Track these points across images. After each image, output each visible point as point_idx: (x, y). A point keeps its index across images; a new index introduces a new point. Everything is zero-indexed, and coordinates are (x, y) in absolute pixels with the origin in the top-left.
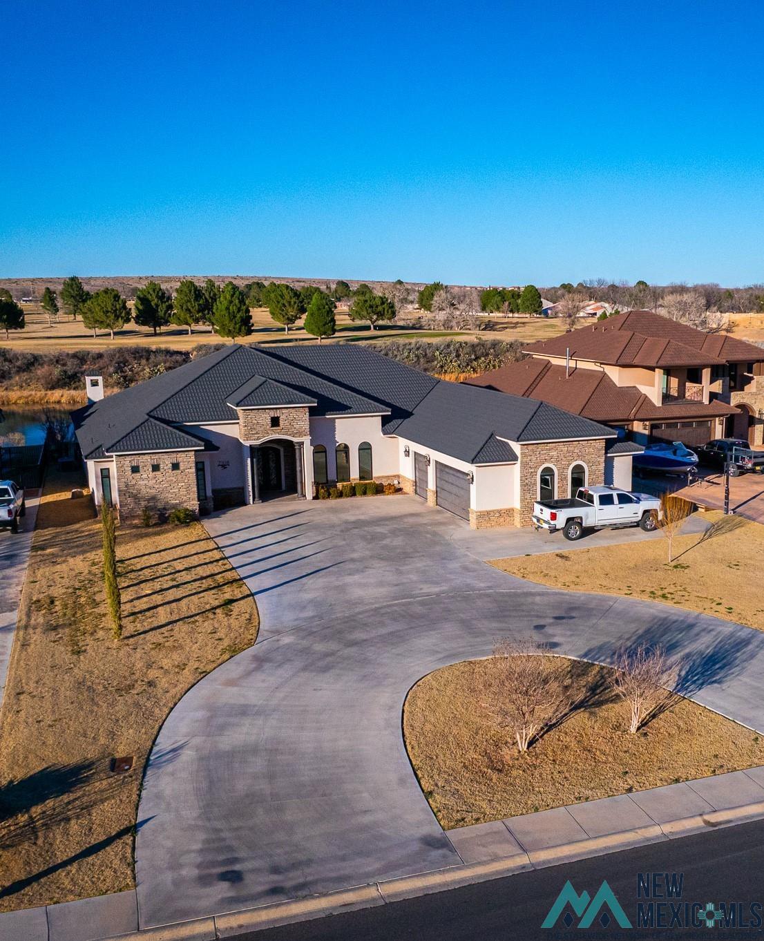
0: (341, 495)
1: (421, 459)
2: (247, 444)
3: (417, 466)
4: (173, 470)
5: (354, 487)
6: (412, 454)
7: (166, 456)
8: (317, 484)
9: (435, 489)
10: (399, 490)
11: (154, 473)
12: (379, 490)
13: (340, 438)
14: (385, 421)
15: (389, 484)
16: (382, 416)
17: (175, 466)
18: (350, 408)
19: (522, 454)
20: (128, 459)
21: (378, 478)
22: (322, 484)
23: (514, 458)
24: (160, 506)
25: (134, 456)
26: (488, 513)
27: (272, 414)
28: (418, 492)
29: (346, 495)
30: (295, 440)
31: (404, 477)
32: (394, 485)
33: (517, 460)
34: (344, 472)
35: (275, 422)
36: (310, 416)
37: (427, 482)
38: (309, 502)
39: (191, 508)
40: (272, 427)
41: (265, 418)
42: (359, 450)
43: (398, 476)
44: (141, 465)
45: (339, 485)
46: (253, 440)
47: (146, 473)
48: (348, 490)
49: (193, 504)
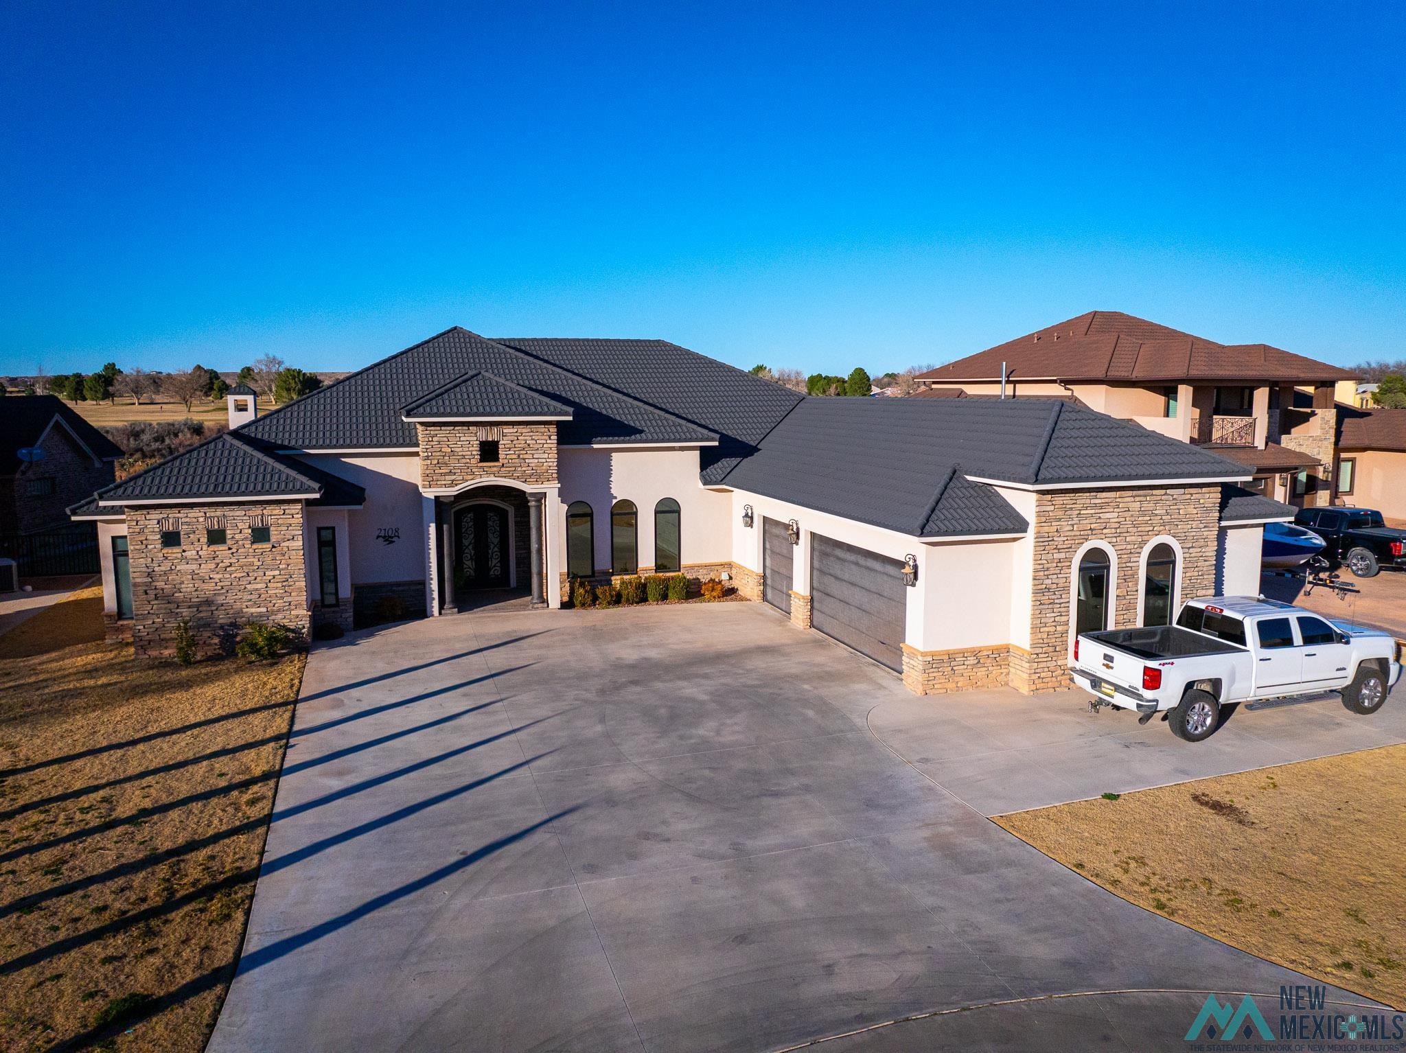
0: (617, 600)
1: (776, 531)
2: (429, 494)
3: (768, 546)
4: (253, 543)
5: (645, 586)
6: (758, 522)
7: (239, 512)
8: (572, 576)
9: (808, 594)
10: (730, 592)
11: (213, 548)
12: (693, 591)
13: (619, 491)
14: (708, 459)
15: (712, 580)
16: (702, 449)
17: (260, 534)
18: (641, 432)
19: (1039, 514)
20: (155, 515)
21: (692, 567)
22: (581, 577)
23: (1019, 525)
24: (222, 619)
25: (168, 511)
26: (951, 656)
27: (483, 435)
28: (769, 596)
29: (628, 600)
30: (528, 488)
31: (740, 567)
32: (720, 582)
33: (1025, 531)
34: (626, 557)
35: (489, 452)
36: (560, 442)
37: (790, 578)
38: (553, 615)
39: (292, 626)
40: (481, 461)
41: (468, 443)
42: (656, 512)
43: (729, 565)
44: (183, 529)
45: (616, 581)
46: (441, 486)
47: (195, 547)
48: (631, 590)
49: (299, 617)
